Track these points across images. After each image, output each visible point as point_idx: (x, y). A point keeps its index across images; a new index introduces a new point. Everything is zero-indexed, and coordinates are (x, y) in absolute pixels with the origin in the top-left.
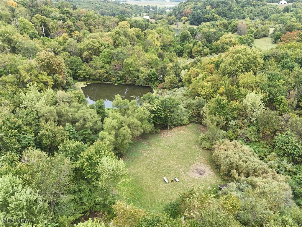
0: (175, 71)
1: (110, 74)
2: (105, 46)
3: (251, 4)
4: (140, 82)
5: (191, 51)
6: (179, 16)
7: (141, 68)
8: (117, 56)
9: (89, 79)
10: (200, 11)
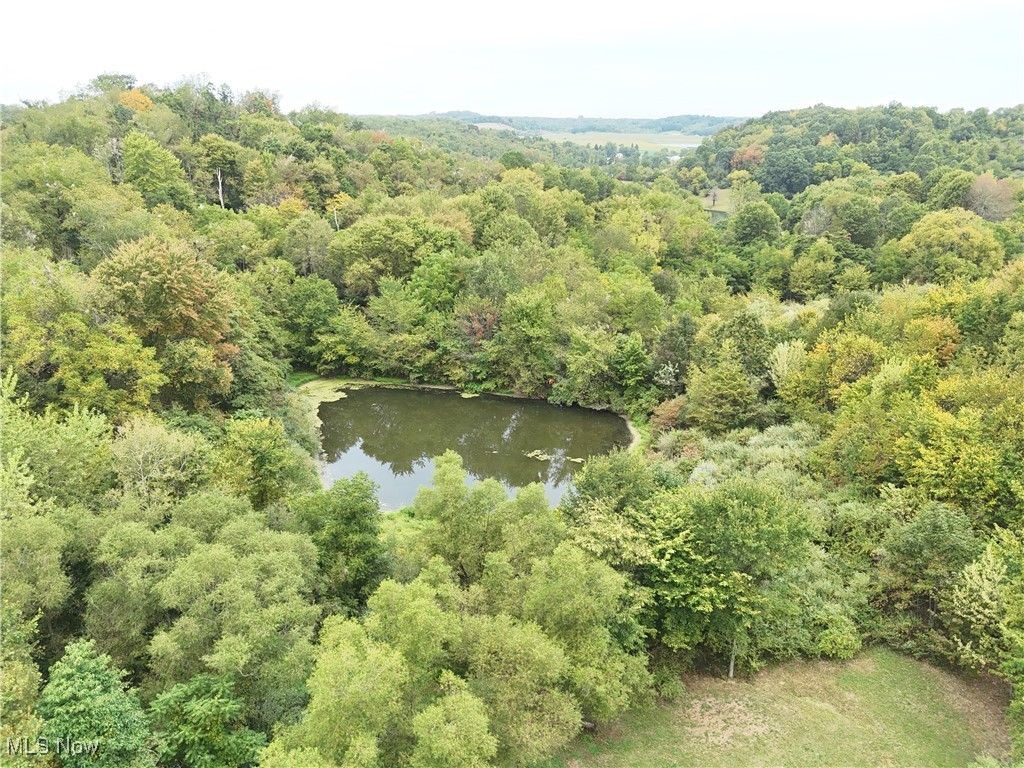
0: (741, 348)
1: (446, 352)
2: (439, 243)
3: (988, 131)
4: (570, 389)
5: (786, 276)
6: (719, 169)
7: (578, 332)
8: (481, 281)
9: (360, 369)
10: (796, 150)
